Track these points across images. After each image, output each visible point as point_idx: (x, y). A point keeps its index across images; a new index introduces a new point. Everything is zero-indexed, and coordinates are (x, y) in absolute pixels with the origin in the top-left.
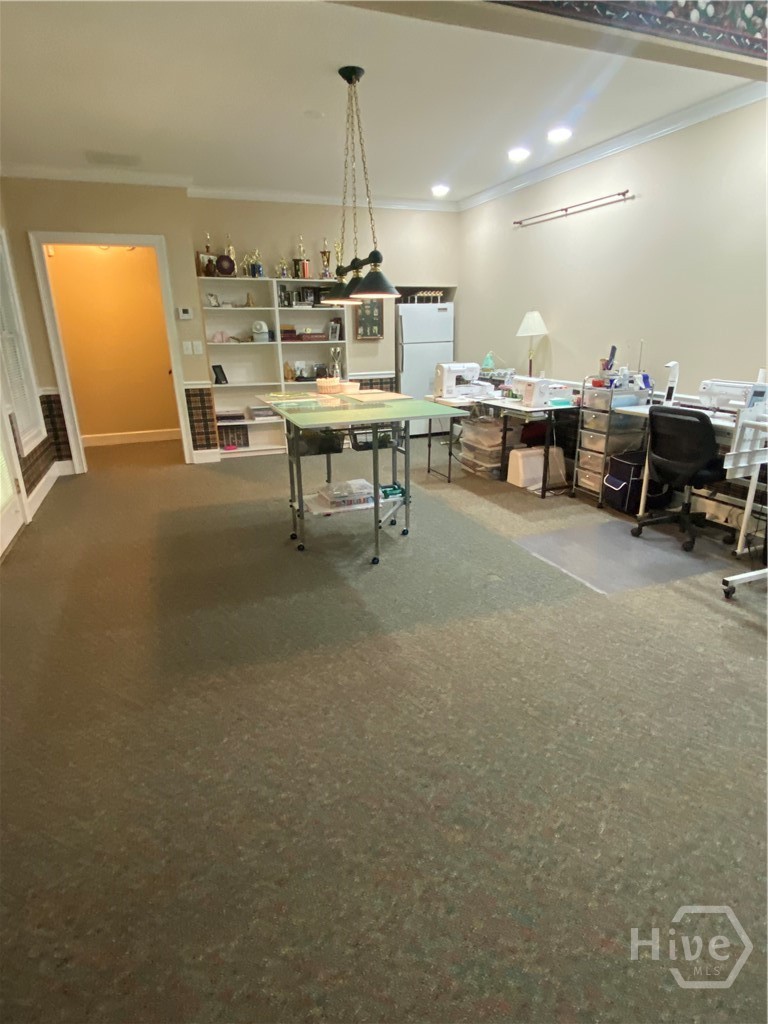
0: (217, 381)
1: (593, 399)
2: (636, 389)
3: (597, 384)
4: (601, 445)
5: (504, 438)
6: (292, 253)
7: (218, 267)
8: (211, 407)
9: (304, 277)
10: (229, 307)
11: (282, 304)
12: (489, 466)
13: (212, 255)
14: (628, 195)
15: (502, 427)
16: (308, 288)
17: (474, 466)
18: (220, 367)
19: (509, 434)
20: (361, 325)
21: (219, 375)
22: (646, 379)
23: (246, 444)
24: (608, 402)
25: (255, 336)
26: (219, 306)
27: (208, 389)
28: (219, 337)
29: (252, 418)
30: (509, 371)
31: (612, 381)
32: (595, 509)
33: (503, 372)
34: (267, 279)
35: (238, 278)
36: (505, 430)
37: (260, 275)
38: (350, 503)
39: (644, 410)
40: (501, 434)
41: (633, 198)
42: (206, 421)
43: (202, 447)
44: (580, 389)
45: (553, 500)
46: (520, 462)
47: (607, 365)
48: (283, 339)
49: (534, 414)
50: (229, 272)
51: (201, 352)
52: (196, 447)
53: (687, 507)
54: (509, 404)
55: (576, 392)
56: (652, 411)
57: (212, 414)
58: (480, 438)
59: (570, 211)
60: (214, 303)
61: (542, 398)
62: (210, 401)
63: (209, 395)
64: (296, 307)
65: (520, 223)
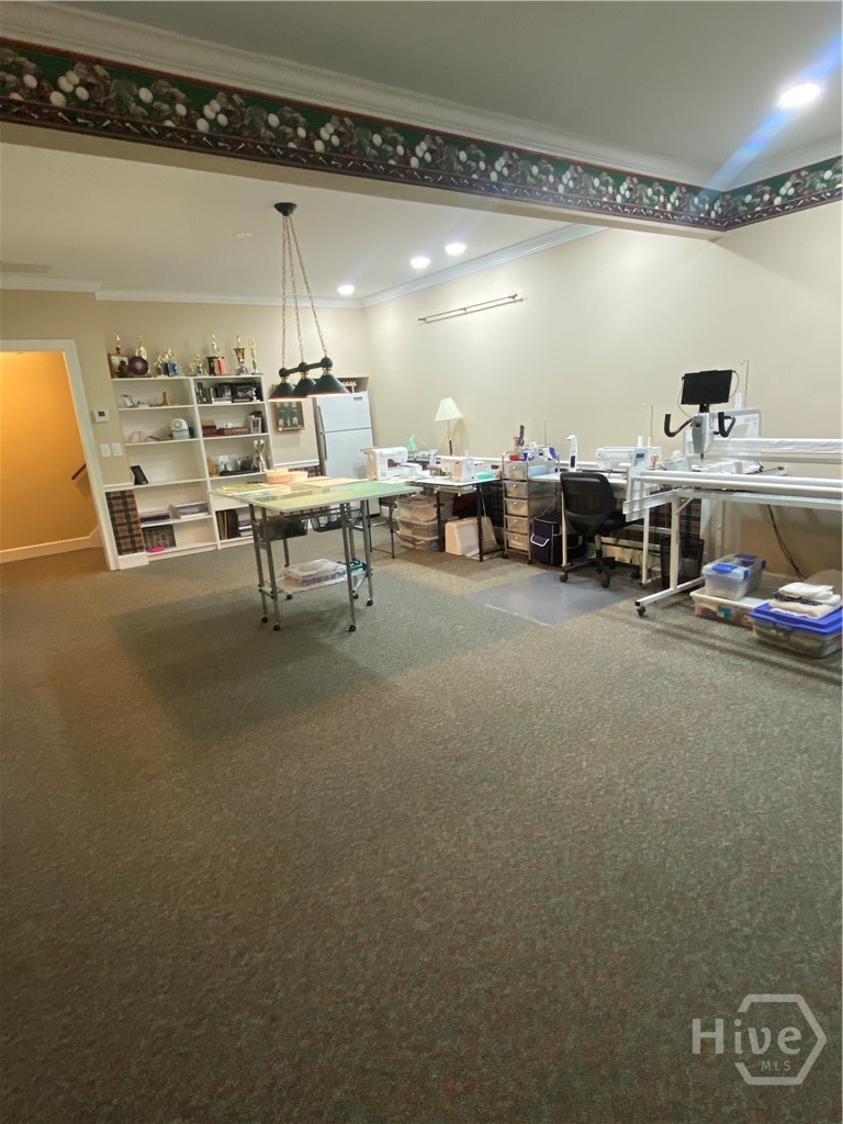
0: (137, 482)
1: (513, 471)
2: (546, 460)
3: (514, 458)
4: (524, 510)
5: (438, 512)
6: (205, 351)
7: (130, 368)
8: (135, 509)
9: (221, 374)
10: (146, 407)
11: (200, 400)
12: (428, 539)
13: (123, 356)
14: (516, 298)
15: (435, 503)
16: (226, 384)
17: (413, 541)
18: (138, 467)
19: (442, 508)
20: (280, 417)
21: (139, 477)
22: (552, 451)
23: (173, 544)
24: (525, 472)
25: (175, 434)
26: (134, 406)
27: (131, 491)
28: (136, 437)
29: (177, 517)
30: (433, 452)
31: (526, 455)
32: (526, 565)
33: (426, 453)
34: (184, 377)
35: (152, 378)
36: (438, 506)
37: (176, 374)
38: (319, 580)
39: (556, 477)
40: (436, 509)
41: (521, 300)
42: (129, 523)
43: (128, 551)
44: (500, 464)
45: (490, 562)
46: (456, 531)
47: (520, 442)
48: (204, 435)
49: (465, 488)
50: (143, 373)
51: (121, 454)
52: (120, 552)
53: (600, 552)
54: (439, 480)
55: (495, 467)
56: (562, 477)
57: (136, 516)
58: (416, 515)
59: (468, 310)
60: (129, 404)
61: (468, 474)
62: (134, 503)
63: (132, 496)
64: (215, 403)
65: (424, 319)
